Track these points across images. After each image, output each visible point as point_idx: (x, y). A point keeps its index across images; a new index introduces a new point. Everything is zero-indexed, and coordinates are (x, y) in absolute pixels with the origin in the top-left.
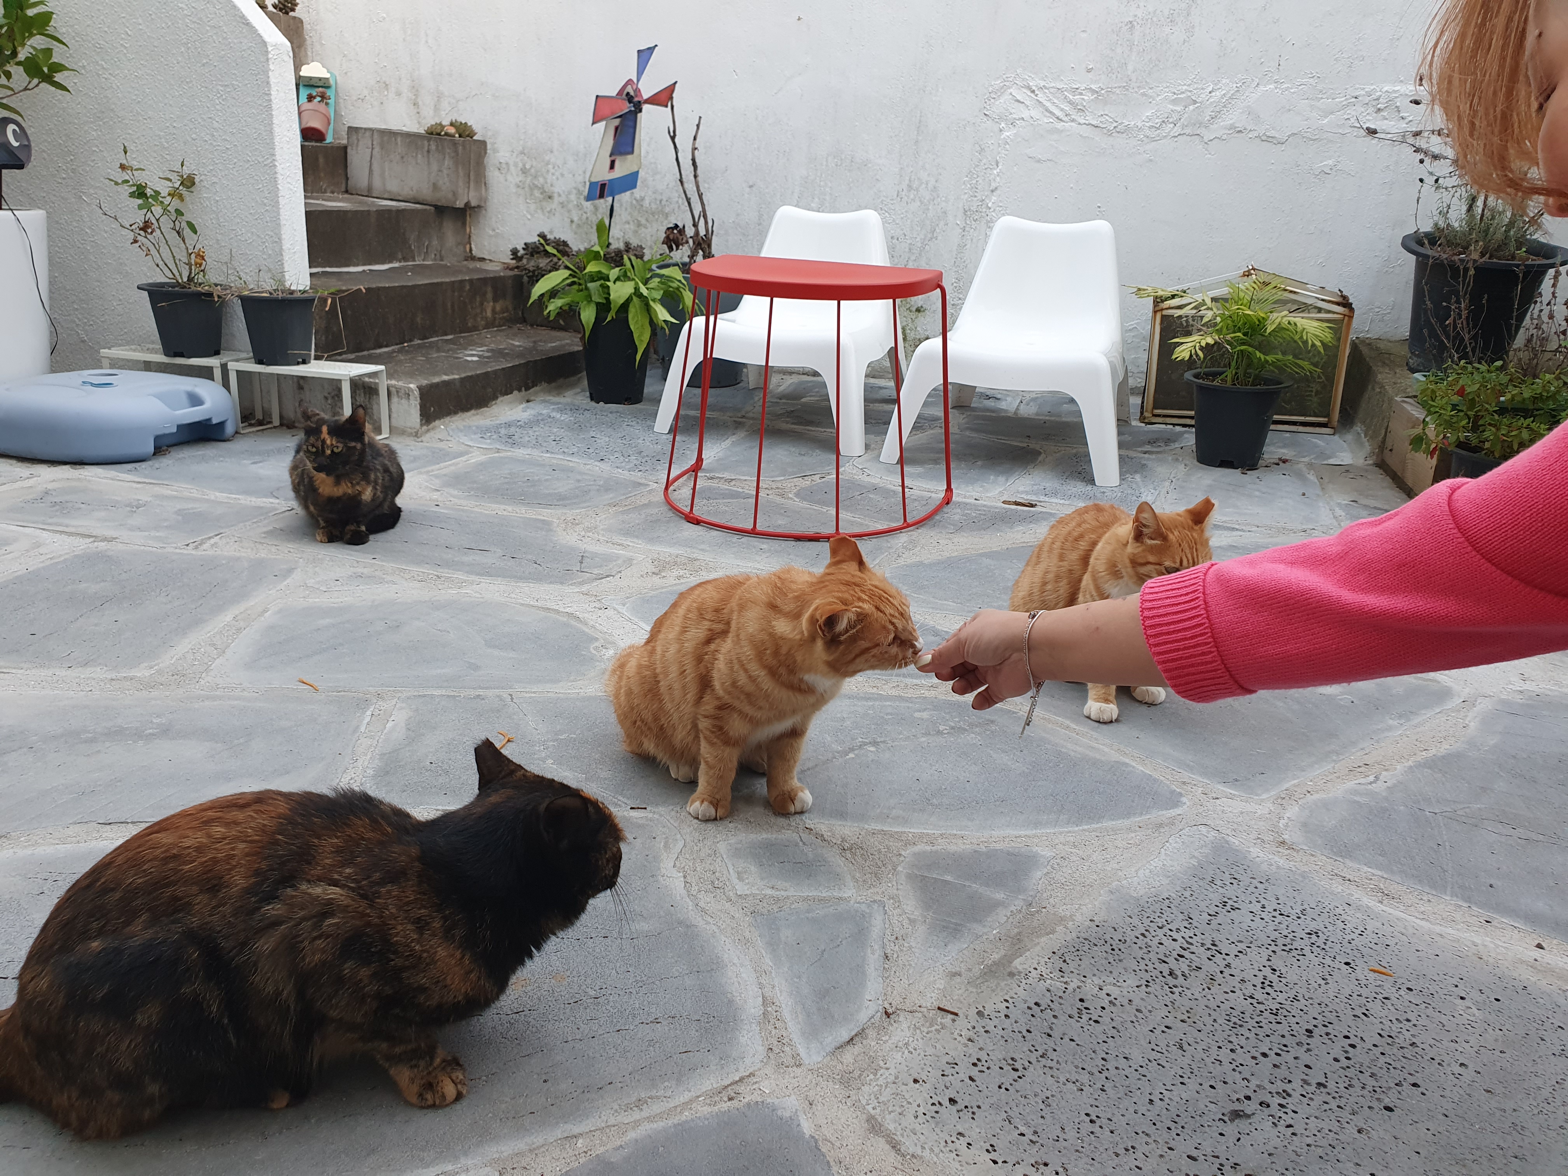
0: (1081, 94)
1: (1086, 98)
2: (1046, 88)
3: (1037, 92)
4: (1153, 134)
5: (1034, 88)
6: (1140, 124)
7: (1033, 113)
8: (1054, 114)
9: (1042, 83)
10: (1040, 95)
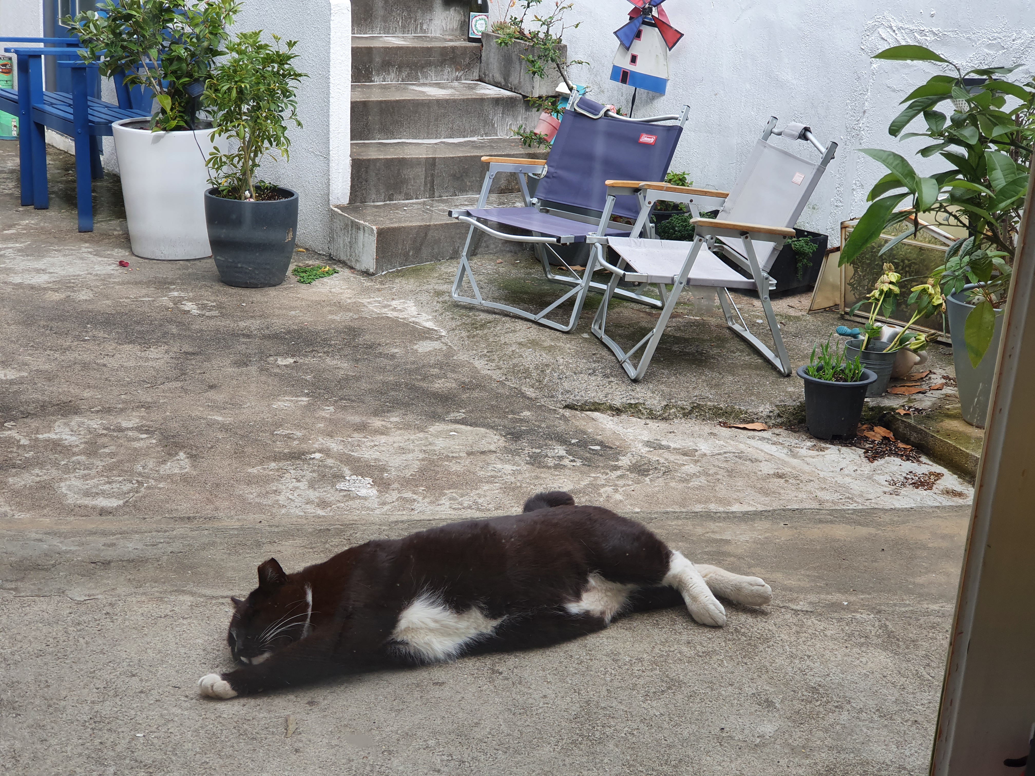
1: (928, 39)
3: (897, 32)
5: (894, 28)
9: (901, 25)
10: (898, 35)
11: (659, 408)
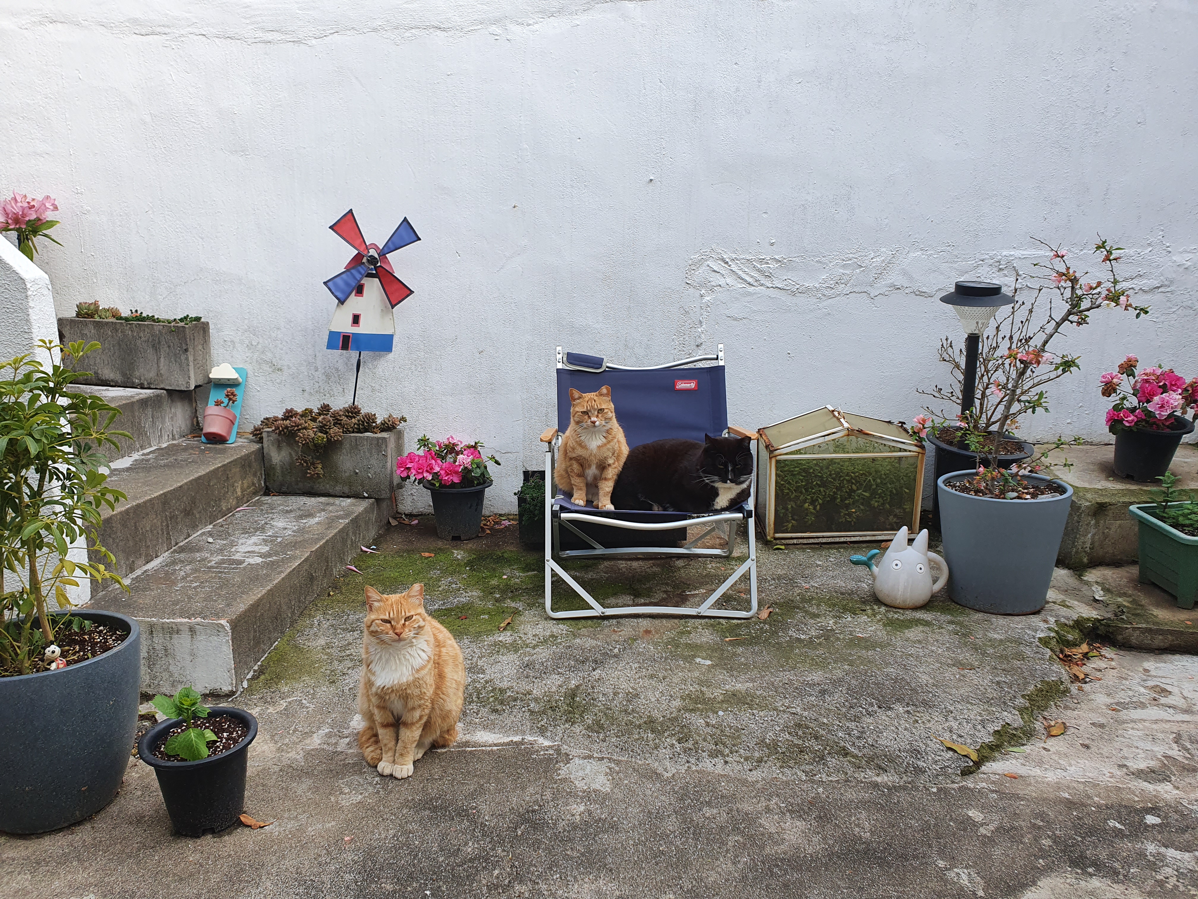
0: (768, 263)
1: (771, 266)
2: (737, 260)
3: (730, 263)
4: (828, 292)
5: (727, 260)
6: (817, 285)
7: (729, 280)
8: (746, 281)
9: (734, 256)
10: (733, 266)
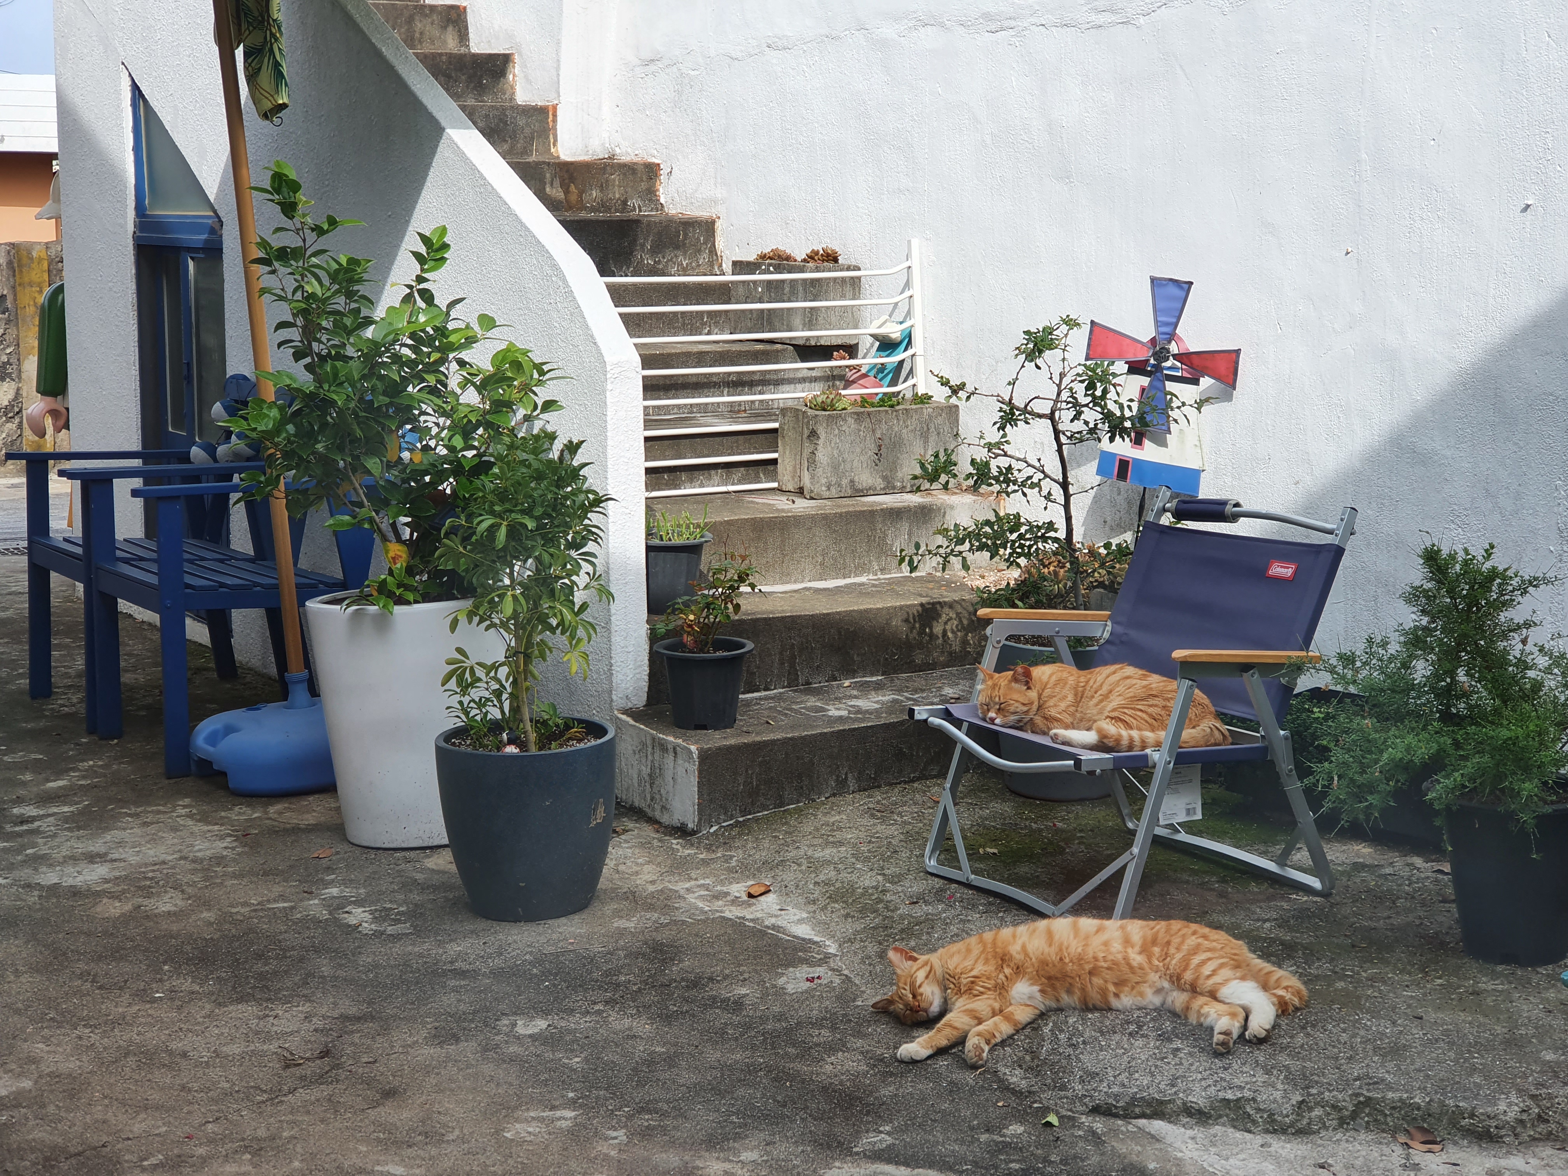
11: (1287, 1109)
